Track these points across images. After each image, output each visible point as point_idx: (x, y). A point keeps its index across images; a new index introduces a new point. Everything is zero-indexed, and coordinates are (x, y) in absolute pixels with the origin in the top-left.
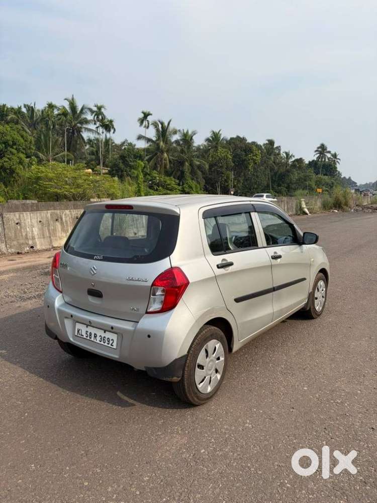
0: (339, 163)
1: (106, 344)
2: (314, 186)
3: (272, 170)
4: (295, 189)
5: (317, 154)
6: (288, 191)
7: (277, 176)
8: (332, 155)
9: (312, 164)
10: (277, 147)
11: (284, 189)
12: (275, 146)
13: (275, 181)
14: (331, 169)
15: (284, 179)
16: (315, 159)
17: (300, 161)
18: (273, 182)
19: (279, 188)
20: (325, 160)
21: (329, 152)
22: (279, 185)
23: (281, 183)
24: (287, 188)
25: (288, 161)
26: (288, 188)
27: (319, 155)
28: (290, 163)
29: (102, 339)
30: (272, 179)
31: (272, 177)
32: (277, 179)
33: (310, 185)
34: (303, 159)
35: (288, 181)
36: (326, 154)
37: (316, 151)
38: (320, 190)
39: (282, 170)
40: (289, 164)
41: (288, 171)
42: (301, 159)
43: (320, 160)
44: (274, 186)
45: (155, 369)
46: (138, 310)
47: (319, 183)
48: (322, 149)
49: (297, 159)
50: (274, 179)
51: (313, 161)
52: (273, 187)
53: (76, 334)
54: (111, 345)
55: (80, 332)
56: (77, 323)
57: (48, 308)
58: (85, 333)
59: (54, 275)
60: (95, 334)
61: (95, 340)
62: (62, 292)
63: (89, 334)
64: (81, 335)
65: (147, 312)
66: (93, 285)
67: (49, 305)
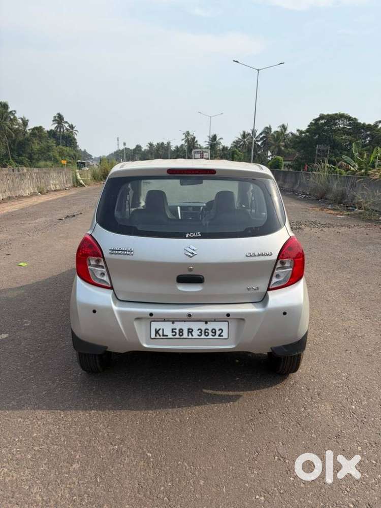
0: (76, 134)
1: (210, 337)
2: (58, 157)
3: (9, 137)
4: (38, 160)
5: (54, 124)
6: (31, 161)
7: (16, 145)
8: (69, 126)
9: (52, 134)
10: (11, 112)
11: (26, 160)
12: (9, 110)
13: (14, 150)
14: (71, 140)
15: (25, 148)
16: (53, 129)
17: (39, 129)
18: (12, 150)
19: (20, 158)
20: (64, 131)
21: (66, 122)
22: (19, 155)
23: (21, 152)
24: (29, 159)
25: (25, 129)
26: (31, 158)
27: (57, 125)
28: (28, 131)
29: (203, 332)
30: (11, 149)
31: (10, 145)
32: (16, 148)
33: (54, 156)
34: (43, 127)
35: (29, 151)
36: (63, 124)
37: (54, 121)
38: (64, 162)
39: (21, 138)
40: (26, 132)
41: (28, 140)
42: (41, 127)
43: (58, 130)
44: (14, 156)
45: (286, 346)
46: (258, 289)
47: (61, 154)
48: (59, 119)
49: (37, 127)
50: (12, 147)
51: (51, 130)
52: (12, 157)
53: (153, 336)
54: (219, 336)
55: (161, 332)
56: (152, 322)
57: (94, 314)
58: (171, 331)
59: (89, 267)
60: (189, 329)
61: (190, 336)
62: (112, 288)
63: (177, 331)
64: (163, 335)
65: (269, 289)
66: (191, 270)
67: (96, 309)
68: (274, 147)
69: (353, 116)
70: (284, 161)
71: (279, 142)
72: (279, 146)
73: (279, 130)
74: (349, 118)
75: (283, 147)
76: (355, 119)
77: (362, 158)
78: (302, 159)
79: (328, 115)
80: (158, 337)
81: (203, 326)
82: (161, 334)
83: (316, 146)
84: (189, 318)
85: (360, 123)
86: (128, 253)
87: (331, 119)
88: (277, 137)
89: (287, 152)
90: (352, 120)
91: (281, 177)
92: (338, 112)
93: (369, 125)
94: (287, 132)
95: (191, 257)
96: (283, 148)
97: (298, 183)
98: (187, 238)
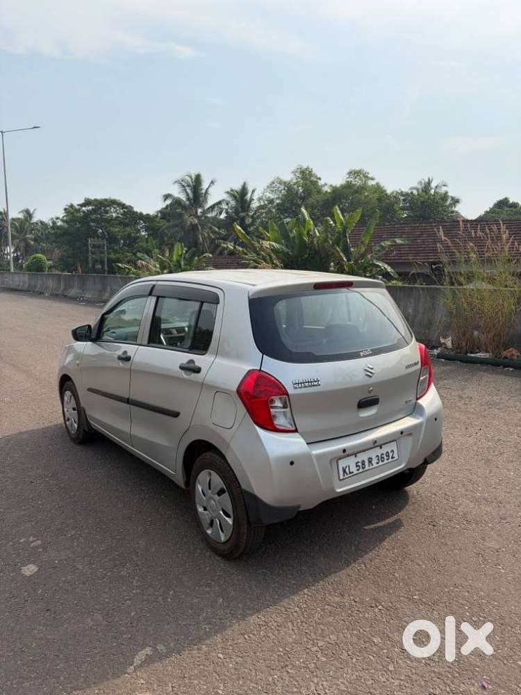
1: (385, 461)
29: (380, 459)
46: (411, 400)
53: (342, 476)
54: (392, 458)
55: (347, 470)
56: (339, 461)
57: (291, 466)
58: (355, 466)
59: (271, 410)
60: (370, 458)
61: (371, 467)
62: (296, 431)
63: (360, 464)
64: (350, 473)
65: (417, 399)
66: (370, 392)
67: (293, 460)
68: (18, 240)
69: (127, 203)
70: (48, 260)
71: (25, 234)
72: (25, 240)
73: (21, 216)
74: (122, 206)
75: (32, 240)
76: (130, 206)
77: (163, 256)
78: (68, 257)
79: (96, 200)
80: (346, 476)
81: (378, 452)
82: (348, 472)
83: (88, 241)
84: (376, 444)
85: (136, 212)
86: (315, 384)
87: (101, 206)
88: (21, 226)
89: (40, 247)
90: (126, 208)
91: (76, 284)
92: (108, 198)
93: (148, 215)
94: (35, 220)
95: (371, 377)
96: (32, 243)
97: (109, 290)
98: (362, 357)
